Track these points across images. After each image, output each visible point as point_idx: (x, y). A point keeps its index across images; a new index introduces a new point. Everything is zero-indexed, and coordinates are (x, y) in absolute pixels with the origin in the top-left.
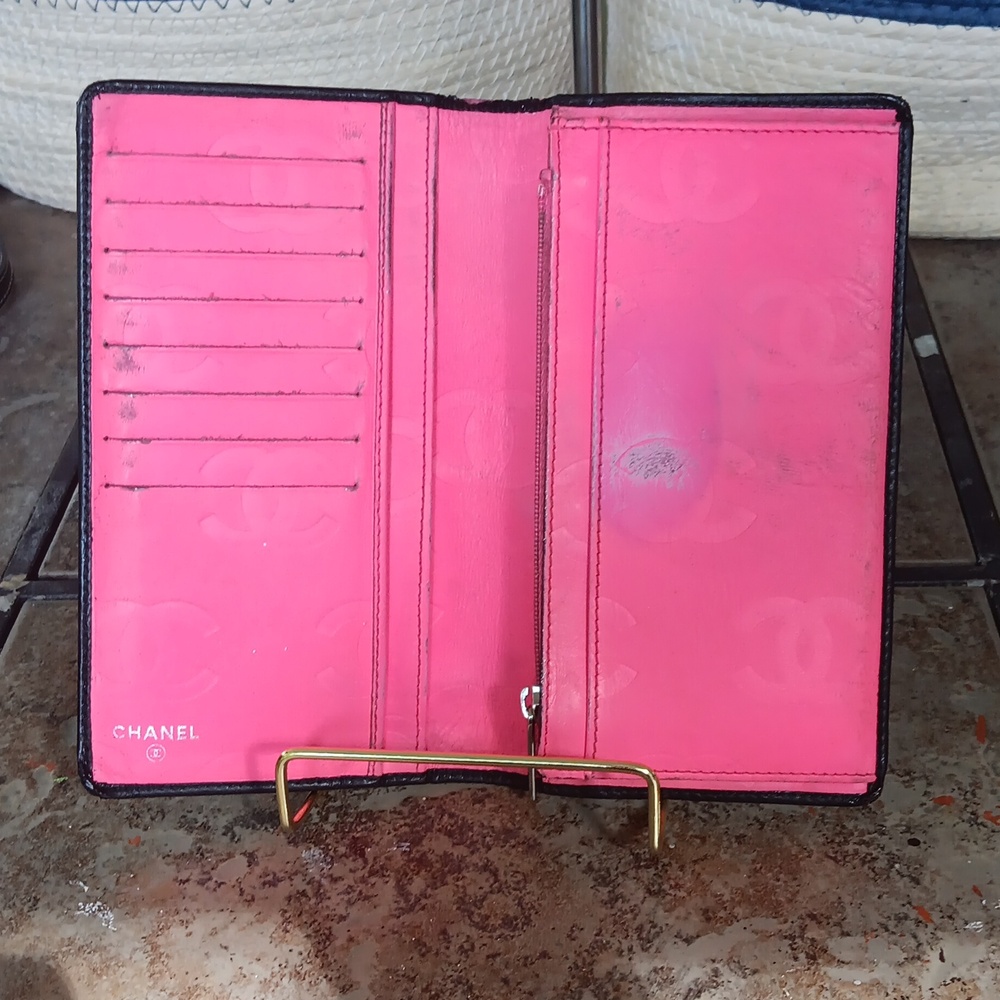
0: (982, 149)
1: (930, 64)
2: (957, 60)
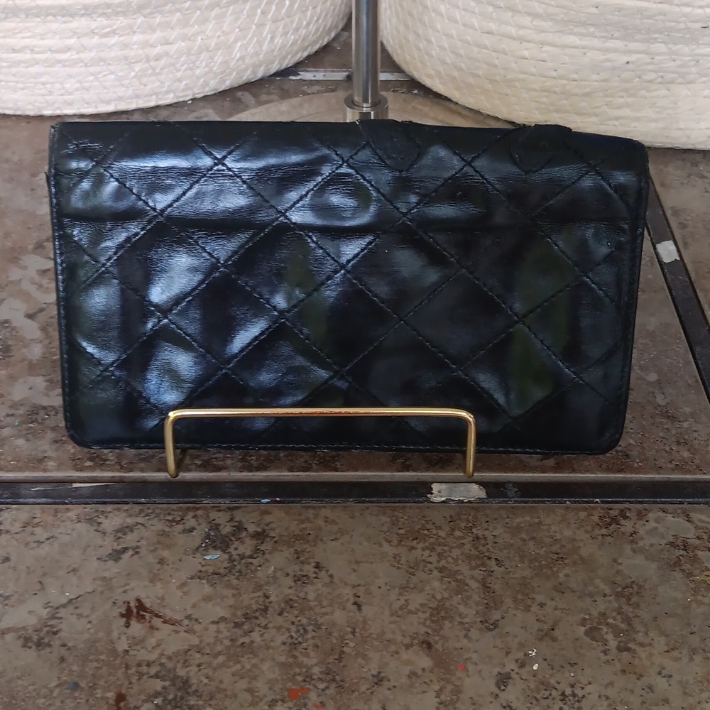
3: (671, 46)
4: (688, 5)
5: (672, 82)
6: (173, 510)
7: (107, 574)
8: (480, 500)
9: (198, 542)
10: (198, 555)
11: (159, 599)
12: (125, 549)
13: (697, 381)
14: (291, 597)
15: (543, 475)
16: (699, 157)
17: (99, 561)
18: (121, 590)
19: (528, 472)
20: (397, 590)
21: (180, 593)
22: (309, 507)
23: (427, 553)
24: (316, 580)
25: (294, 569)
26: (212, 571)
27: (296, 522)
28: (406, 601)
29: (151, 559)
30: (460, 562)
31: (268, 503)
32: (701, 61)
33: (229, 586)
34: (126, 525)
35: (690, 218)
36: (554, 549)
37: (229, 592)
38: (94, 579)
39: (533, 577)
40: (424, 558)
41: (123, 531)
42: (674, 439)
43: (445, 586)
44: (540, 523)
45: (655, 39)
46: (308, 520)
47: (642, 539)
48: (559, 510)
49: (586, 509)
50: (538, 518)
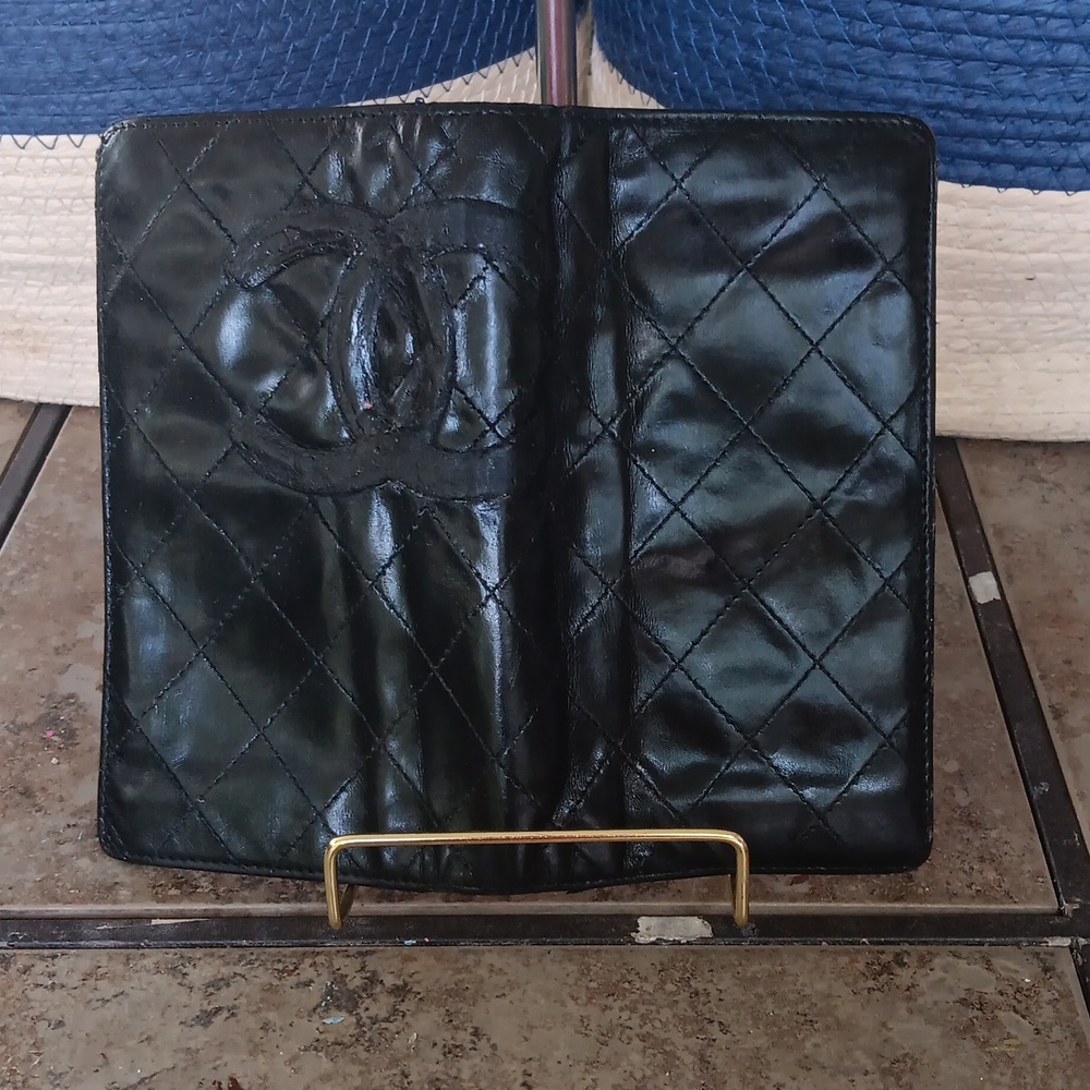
0: (1051, 334)
1: (989, 234)
2: (1023, 230)
3: (985, 304)
4: (1005, 250)
6: (285, 956)
7: (192, 1044)
8: (704, 941)
9: (315, 1000)
10: (315, 1017)
11: (260, 1078)
12: (218, 1010)
13: (1014, 772)
14: (438, 1075)
15: (791, 904)
16: (1037, 452)
17: (182, 1026)
18: (211, 1066)
19: (772, 901)
20: (582, 1064)
21: (288, 1070)
22: (469, 951)
23: (625, 1015)
24: (473, 1052)
25: (444, 1036)
26: (332, 1040)
27: (450, 972)
28: (593, 1080)
29: (252, 1023)
30: (671, 1026)
31: (413, 945)
32: (1029, 324)
33: (355, 1060)
34: (220, 977)
35: (1017, 540)
36: (800, 1008)
37: (355, 1069)
38: (175, 1051)
39: (768, 1048)
40: (621, 1021)
41: (217, 984)
42: (975, 854)
43: (648, 1060)
44: (783, 973)
45: (965, 294)
46: (467, 969)
47: (922, 994)
48: (811, 952)
49: (847, 953)
50: (781, 965)
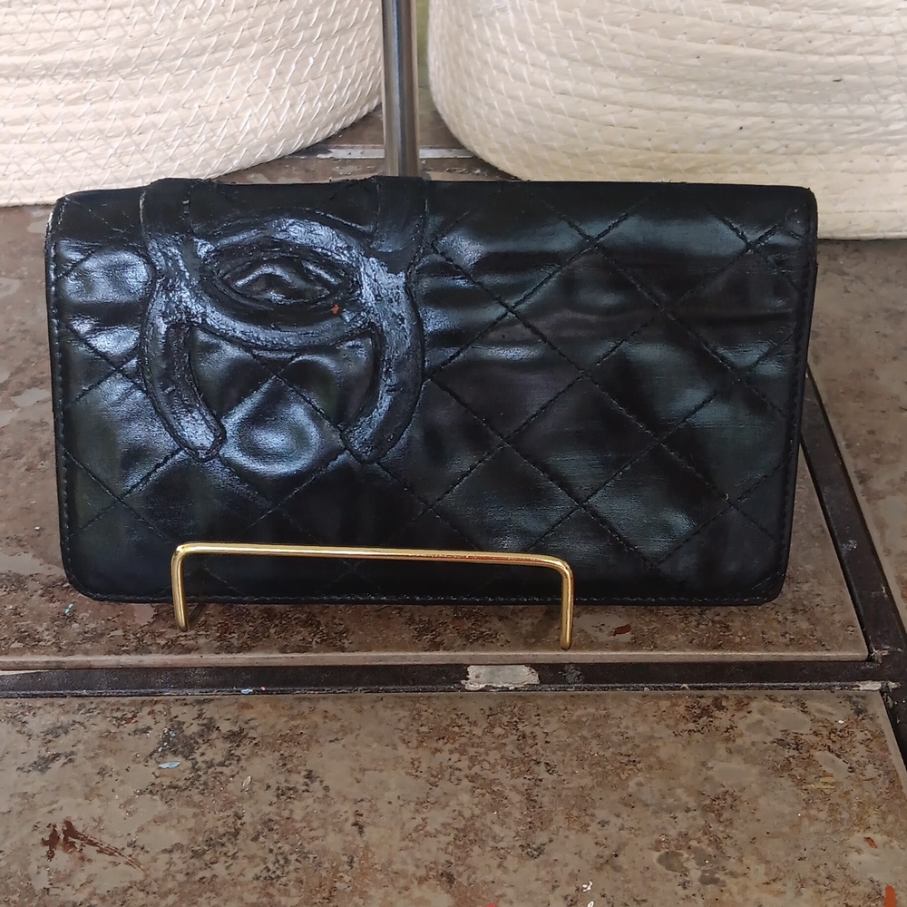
0: (854, 136)
1: (799, 36)
2: (832, 33)
3: (795, 106)
4: (814, 52)
5: (799, 152)
6: (123, 705)
7: (28, 789)
8: (531, 687)
9: (153, 745)
10: (151, 762)
11: (95, 820)
12: (58, 755)
13: (823, 531)
14: (271, 816)
15: (614, 653)
16: (839, 248)
17: (19, 772)
18: (46, 810)
19: (596, 649)
20: (413, 804)
21: (123, 813)
22: (304, 698)
23: (455, 756)
24: (306, 794)
25: (278, 779)
26: (168, 783)
27: (285, 719)
28: (423, 819)
29: (89, 768)
30: (499, 767)
31: (249, 694)
32: (835, 125)
33: (189, 803)
34: (59, 724)
35: (823, 325)
36: (624, 749)
37: (190, 811)
38: (12, 796)
39: (593, 787)
40: (451, 763)
41: (55, 731)
42: (789, 605)
43: (476, 800)
44: (607, 716)
45: (775, 97)
46: (301, 715)
47: (741, 735)
48: (634, 698)
49: (669, 698)
50: (605, 709)
